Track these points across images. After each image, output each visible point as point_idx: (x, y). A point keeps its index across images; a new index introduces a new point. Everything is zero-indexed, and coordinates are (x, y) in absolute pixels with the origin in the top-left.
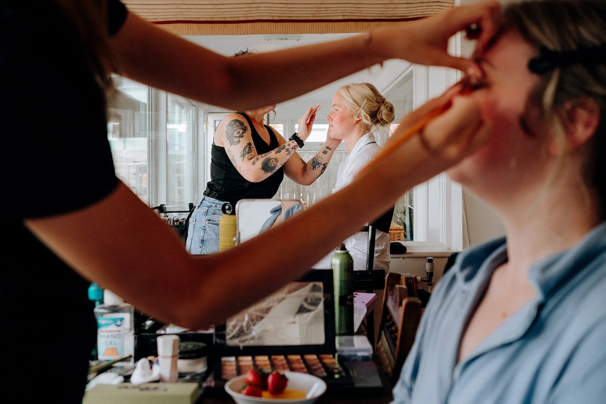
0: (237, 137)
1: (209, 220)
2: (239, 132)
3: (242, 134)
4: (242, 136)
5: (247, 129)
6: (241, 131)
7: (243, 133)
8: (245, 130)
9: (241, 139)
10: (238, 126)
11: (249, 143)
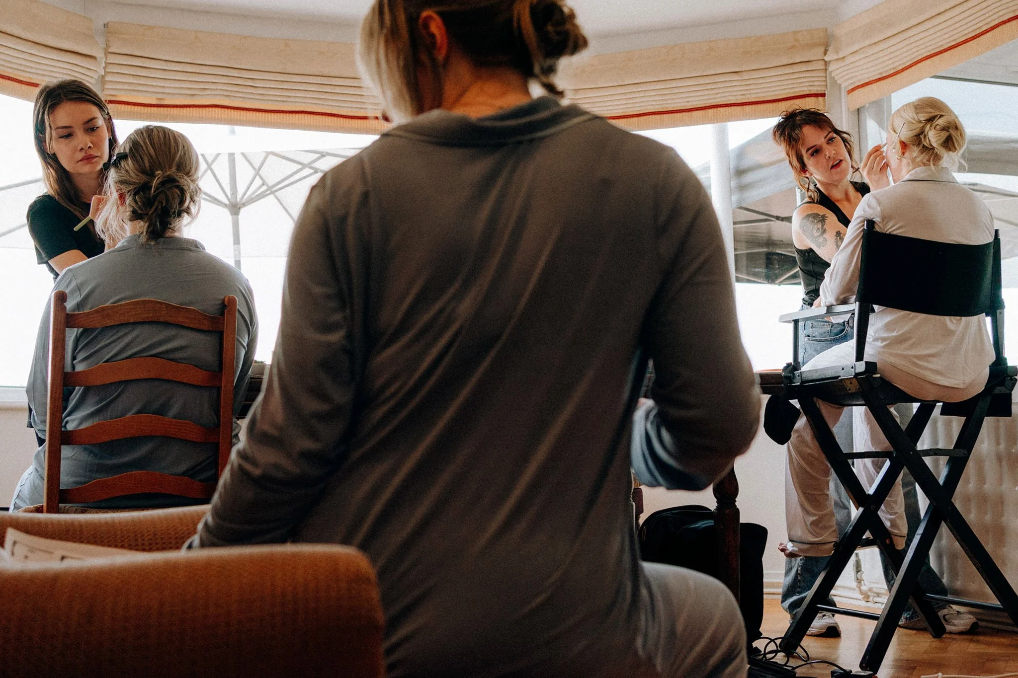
0: (819, 236)
1: (809, 336)
2: (819, 229)
3: (822, 228)
4: (824, 231)
5: (827, 217)
6: (820, 226)
7: (823, 226)
8: (823, 219)
9: (825, 236)
10: (813, 222)
11: (837, 232)
